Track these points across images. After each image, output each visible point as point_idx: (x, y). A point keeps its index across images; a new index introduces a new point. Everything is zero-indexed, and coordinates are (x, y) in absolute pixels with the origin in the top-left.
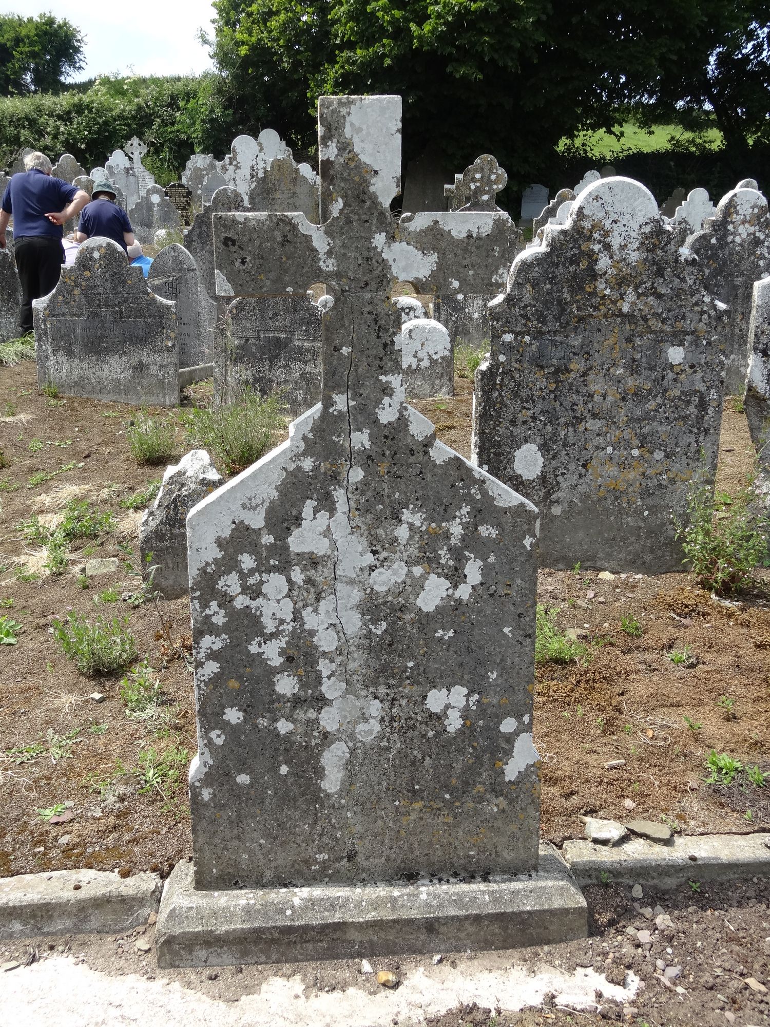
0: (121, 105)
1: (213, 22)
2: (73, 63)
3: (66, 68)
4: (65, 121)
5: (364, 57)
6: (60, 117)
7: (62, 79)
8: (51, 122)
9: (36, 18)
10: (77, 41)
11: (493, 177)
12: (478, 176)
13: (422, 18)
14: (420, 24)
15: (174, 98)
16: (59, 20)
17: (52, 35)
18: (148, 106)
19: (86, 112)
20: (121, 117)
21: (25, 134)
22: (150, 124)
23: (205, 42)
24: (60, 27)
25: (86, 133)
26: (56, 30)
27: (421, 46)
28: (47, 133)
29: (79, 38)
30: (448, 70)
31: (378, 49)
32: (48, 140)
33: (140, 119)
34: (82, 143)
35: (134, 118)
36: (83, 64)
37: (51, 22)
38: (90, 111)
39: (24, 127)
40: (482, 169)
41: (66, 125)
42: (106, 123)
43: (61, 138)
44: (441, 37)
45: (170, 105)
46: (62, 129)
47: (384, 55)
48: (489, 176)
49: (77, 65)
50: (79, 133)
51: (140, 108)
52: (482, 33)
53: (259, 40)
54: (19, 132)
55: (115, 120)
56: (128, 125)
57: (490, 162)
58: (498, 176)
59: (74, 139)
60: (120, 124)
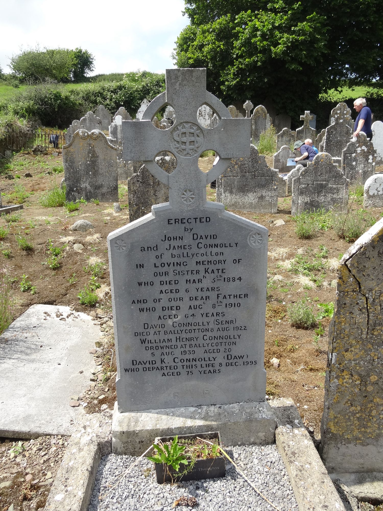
0: (136, 86)
1: (175, 49)
2: (89, 69)
3: (87, 70)
4: (114, 93)
5: (248, 62)
6: (112, 92)
7: (85, 75)
8: (109, 94)
9: (74, 50)
10: (91, 59)
11: (345, 112)
12: (339, 112)
13: (276, 44)
14: (275, 47)
15: (158, 82)
16: (83, 51)
17: (81, 57)
18: (147, 86)
19: (123, 89)
20: (137, 91)
21: (99, 99)
22: (149, 93)
23: (174, 58)
24: (84, 53)
25: (124, 98)
26: (82, 55)
27: (276, 56)
28: (107, 98)
29: (92, 57)
30: (287, 66)
31: (255, 58)
32: (108, 102)
33: (144, 92)
34: (122, 102)
35: (141, 91)
36: (93, 69)
37: (80, 51)
38: (125, 89)
39: (98, 96)
40: (341, 109)
41: (115, 95)
42: (131, 93)
43: (114, 100)
44: (284, 53)
45: (157, 85)
46: (114, 96)
47: (257, 61)
48: (343, 112)
49: (91, 69)
50: (120, 98)
51: (144, 87)
52: (302, 50)
53: (197, 56)
54: (96, 99)
55: (134, 92)
56: (139, 94)
57: (344, 106)
58: (347, 111)
59: (119, 101)
60: (137, 94)
